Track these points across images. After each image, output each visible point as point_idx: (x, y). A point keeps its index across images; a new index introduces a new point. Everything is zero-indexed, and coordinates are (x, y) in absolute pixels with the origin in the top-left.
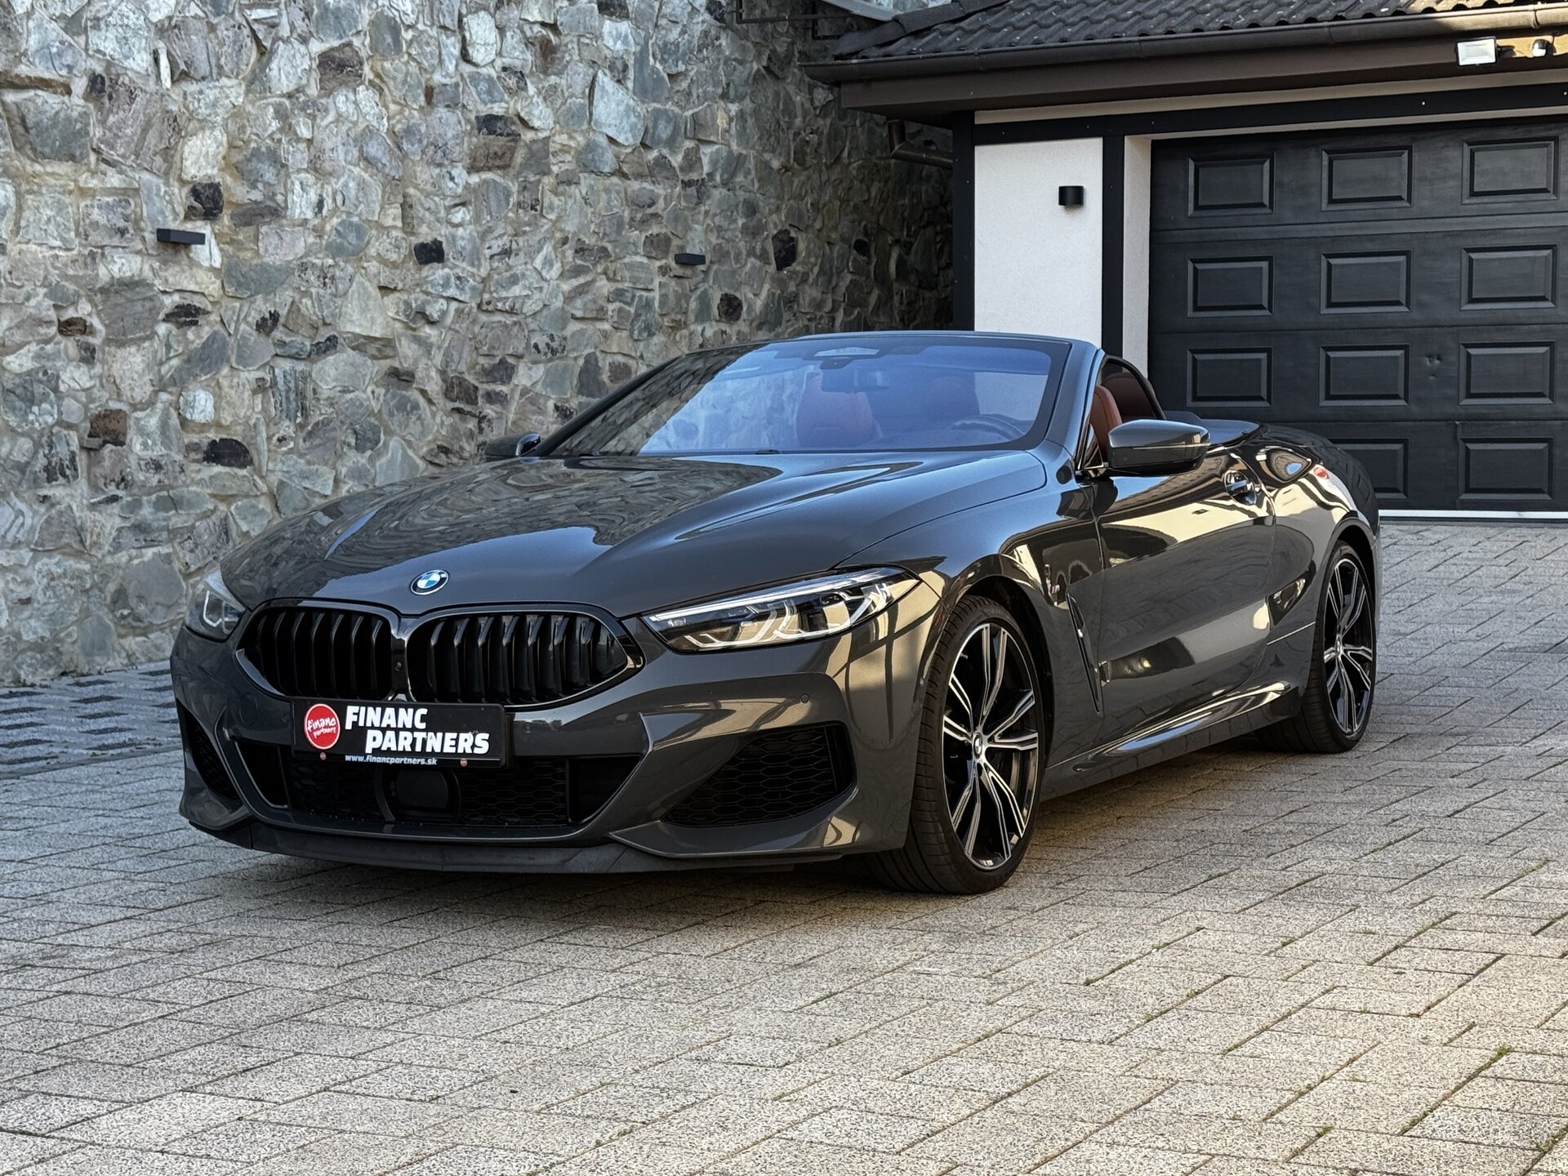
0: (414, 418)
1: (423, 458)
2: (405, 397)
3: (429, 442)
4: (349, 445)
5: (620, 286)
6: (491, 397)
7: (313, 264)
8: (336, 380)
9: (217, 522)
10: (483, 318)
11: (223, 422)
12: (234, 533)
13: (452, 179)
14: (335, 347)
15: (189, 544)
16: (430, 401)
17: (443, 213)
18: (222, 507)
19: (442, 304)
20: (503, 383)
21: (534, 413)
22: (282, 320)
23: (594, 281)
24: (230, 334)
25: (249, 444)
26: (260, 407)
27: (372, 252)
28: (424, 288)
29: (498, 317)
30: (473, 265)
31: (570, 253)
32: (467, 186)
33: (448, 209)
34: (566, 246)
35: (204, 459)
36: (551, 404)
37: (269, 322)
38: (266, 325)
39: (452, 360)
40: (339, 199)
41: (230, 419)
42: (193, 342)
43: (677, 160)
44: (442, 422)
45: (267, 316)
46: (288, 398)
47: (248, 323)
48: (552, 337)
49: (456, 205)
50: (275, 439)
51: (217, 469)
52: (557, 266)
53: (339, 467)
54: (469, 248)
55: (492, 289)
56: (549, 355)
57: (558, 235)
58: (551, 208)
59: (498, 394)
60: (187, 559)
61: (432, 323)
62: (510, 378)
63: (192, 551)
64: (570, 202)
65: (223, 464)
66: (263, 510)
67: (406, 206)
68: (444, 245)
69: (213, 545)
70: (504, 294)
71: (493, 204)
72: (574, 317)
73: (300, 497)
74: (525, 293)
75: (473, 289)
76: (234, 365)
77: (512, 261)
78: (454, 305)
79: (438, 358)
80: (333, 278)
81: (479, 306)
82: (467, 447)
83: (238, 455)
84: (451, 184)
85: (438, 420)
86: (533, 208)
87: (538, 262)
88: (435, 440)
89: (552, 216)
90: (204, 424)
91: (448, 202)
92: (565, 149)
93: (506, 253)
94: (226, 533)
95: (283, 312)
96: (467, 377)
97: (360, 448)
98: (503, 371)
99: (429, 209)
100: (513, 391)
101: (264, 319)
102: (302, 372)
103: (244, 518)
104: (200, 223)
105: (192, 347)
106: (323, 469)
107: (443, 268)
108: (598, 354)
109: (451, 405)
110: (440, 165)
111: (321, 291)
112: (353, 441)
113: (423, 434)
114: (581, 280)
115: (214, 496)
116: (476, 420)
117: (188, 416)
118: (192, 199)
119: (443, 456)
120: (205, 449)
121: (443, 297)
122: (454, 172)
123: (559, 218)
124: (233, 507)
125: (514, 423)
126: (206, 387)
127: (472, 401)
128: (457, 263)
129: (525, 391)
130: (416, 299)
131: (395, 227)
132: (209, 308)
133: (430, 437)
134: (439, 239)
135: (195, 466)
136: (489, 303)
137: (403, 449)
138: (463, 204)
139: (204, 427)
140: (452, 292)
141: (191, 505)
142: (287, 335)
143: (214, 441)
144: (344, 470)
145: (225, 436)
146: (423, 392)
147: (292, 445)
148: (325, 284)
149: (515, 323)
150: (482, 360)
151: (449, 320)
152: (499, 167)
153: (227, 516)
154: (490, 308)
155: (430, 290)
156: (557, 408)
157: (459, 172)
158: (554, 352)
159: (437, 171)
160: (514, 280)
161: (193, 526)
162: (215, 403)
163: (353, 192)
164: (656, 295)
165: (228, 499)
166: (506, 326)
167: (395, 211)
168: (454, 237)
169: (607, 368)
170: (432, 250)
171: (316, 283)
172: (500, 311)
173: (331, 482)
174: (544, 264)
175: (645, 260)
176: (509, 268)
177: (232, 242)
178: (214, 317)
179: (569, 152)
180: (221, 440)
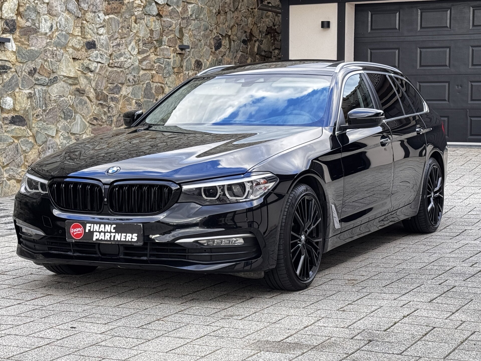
0: (85, 107)
1: (88, 122)
2: (81, 99)
3: (90, 116)
4: (62, 117)
5: (159, 57)
6: (112, 99)
7: (49, 50)
8: (57, 93)
9: (14, 147)
10: (110, 69)
11: (16, 109)
12: (20, 151)
13: (99, 17)
14: (57, 80)
15: (4, 155)
16: (91, 101)
17: (95, 30)
18: (16, 141)
19: (95, 64)
20: (117, 94)
21: (128, 105)
22: (38, 71)
23: (149, 55)
24: (19, 76)
25: (25, 117)
26: (30, 103)
27: (70, 45)
28: (89, 58)
29: (115, 69)
30: (106, 49)
31: (141, 45)
32: (104, 20)
33: (97, 29)
34: (140, 42)
35: (10, 123)
36: (134, 101)
37: (33, 71)
38: (32, 72)
39: (99, 86)
40: (58, 25)
41: (19, 108)
42: (6, 79)
43: (180, 10)
44: (95, 108)
45: (32, 69)
46: (40, 100)
47: (25, 72)
48: (134, 76)
49: (100, 27)
50: (35, 115)
51: (14, 127)
52: (137, 49)
53: (58, 125)
54: (105, 43)
55: (113, 58)
56: (134, 83)
57: (137, 38)
58: (134, 28)
59: (115, 98)
60: (3, 161)
61: (91, 72)
62: (119, 91)
63: (5, 158)
64: (141, 26)
65: (16, 125)
66: (31, 142)
67: (82, 28)
68: (96, 42)
69: (12, 155)
70: (117, 60)
71: (114, 26)
72: (142, 69)
73: (44, 137)
74: (126, 60)
75: (106, 58)
76: (20, 88)
77: (120, 48)
78: (99, 65)
79: (94, 84)
80: (56, 55)
81: (108, 65)
82: (104, 118)
83: (22, 121)
84: (98, 19)
85: (94, 108)
86: (128, 28)
87: (130, 49)
88: (93, 115)
89: (135, 31)
90: (9, 110)
91: (98, 26)
92: (139, 6)
93: (118, 45)
94: (17, 151)
95: (38, 67)
96: (104, 92)
97: (65, 119)
98: (117, 89)
99: (90, 29)
100: (121, 96)
101: (31, 70)
102: (45, 90)
103: (24, 145)
104: (8, 35)
105: (5, 81)
106: (53, 126)
107: (96, 50)
108: (151, 83)
109: (98, 102)
110: (95, 12)
111: (52, 60)
112: (63, 116)
113: (88, 113)
114: (145, 55)
115: (13, 137)
116: (107, 108)
117: (4, 107)
118: (5, 26)
119: (95, 121)
120: (10, 119)
121: (95, 62)
122: (100, 15)
123: (137, 32)
124: (20, 141)
125: (121, 108)
126: (10, 96)
127: (106, 101)
128: (101, 49)
129: (125, 96)
130: (86, 62)
131: (78, 36)
132: (12, 66)
133: (91, 114)
134: (94, 40)
135: (6, 126)
136: (112, 64)
137: (81, 118)
138: (103, 27)
139: (9, 111)
140: (99, 60)
141: (5, 140)
142: (39, 76)
143: (13, 116)
144: (60, 127)
145: (17, 114)
146: (88, 97)
147: (41, 117)
148: (53, 57)
149: (121, 71)
150: (109, 85)
151: (97, 71)
152: (116, 13)
153: (18, 144)
154: (113, 66)
155: (91, 59)
156: (136, 103)
157: (101, 15)
158: (135, 82)
159: (94, 14)
160: (121, 55)
161: (5, 149)
162: (14, 102)
163: (64, 22)
164: (172, 60)
165: (18, 138)
166: (118, 72)
167: (78, 29)
168: (99, 39)
169: (154, 88)
170: (91, 44)
171: (50, 57)
172: (115, 67)
173: (55, 131)
174: (132, 49)
175: (168, 47)
176: (120, 50)
177: (19, 42)
178: (13, 70)
179: (141, 7)
180: (16, 116)
